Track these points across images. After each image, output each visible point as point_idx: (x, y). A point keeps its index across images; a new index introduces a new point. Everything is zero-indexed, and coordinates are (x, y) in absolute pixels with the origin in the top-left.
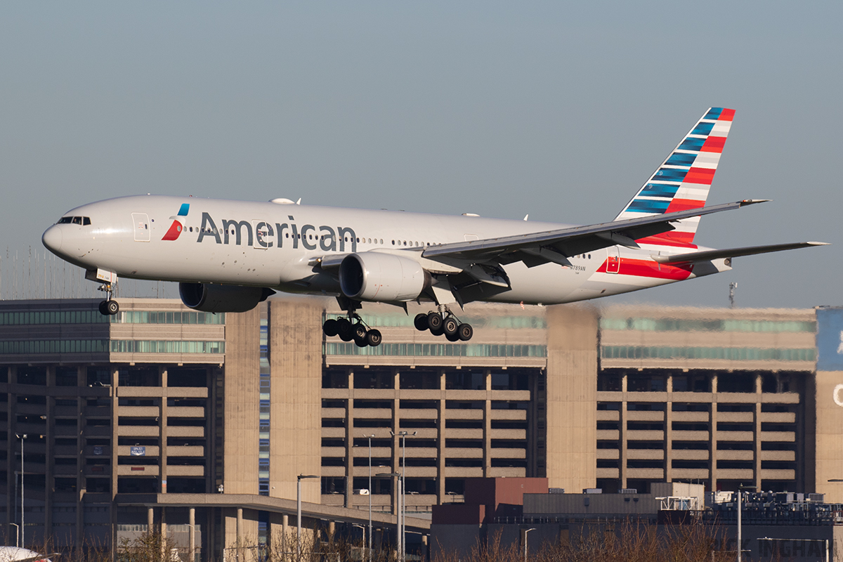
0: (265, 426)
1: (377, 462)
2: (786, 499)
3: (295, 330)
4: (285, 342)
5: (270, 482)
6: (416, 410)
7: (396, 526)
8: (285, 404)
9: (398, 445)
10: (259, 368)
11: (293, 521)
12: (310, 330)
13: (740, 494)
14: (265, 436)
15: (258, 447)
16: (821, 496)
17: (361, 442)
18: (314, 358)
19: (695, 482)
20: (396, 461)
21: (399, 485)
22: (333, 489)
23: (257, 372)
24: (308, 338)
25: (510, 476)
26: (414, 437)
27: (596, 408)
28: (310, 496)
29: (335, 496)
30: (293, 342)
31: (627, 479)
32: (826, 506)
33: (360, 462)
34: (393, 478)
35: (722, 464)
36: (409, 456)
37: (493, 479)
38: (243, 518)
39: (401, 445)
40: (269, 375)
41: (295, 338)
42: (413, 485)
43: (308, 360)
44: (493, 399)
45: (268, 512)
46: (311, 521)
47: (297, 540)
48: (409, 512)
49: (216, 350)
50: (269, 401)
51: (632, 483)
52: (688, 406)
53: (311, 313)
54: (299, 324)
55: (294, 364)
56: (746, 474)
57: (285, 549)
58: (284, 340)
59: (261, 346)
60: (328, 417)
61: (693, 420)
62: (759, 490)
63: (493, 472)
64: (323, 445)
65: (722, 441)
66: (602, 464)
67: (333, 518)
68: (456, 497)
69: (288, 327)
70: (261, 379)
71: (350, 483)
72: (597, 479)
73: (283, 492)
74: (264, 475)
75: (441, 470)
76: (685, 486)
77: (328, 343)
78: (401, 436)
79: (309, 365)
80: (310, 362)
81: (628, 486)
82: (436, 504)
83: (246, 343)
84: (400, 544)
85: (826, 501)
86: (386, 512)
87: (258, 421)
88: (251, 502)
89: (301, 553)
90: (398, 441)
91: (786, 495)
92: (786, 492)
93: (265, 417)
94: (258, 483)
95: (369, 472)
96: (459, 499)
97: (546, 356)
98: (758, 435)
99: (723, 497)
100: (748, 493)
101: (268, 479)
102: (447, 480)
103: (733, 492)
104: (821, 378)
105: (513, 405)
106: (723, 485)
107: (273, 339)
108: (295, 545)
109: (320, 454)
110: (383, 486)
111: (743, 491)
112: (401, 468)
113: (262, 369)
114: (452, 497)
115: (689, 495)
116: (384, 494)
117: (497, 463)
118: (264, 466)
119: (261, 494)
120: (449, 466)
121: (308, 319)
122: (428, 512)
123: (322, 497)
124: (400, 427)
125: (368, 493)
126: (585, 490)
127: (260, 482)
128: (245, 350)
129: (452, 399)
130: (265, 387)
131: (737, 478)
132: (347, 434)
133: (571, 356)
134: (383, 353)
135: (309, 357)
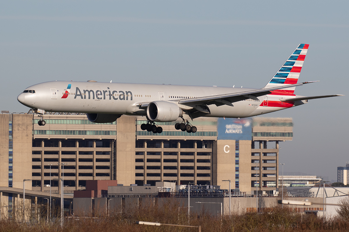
0: (11, 161)
1: (53, 174)
2: (206, 188)
3: (22, 125)
4: (18, 130)
5: (13, 182)
6: (68, 155)
7: (60, 198)
8: (18, 153)
9: (61, 168)
10: (9, 139)
11: (21, 196)
12: (28, 125)
13: (189, 186)
14: (11, 165)
15: (8, 169)
16: (219, 187)
17: (47, 167)
18: (29, 136)
19: (172, 181)
20: (60, 174)
21: (61, 183)
22: (36, 184)
23: (8, 141)
24: (27, 128)
25: (103, 179)
26: (67, 165)
27: (135, 154)
28: (28, 187)
29: (37, 187)
30: (21, 130)
31: (147, 180)
32: (221, 190)
33: (47, 174)
34: (59, 180)
35: (182, 175)
36: (65, 172)
37: (97, 181)
38: (3, 195)
39: (62, 168)
40: (12, 142)
41: (22, 128)
42: (66, 183)
43: (27, 136)
44: (96, 151)
45: (12, 193)
46: (28, 196)
47: (23, 203)
48: (65, 193)
50: (12, 152)
51: (149, 182)
53: (28, 119)
54: (24, 123)
55: (22, 138)
56: (191, 178)
57: (18, 207)
58: (18, 129)
59: (9, 131)
60: (34, 158)
61: (171, 158)
62: (196, 184)
63: (97, 178)
64: (33, 168)
65: (182, 166)
66: (137, 175)
67: (37, 195)
68: (83, 187)
69: (19, 124)
70: (9, 143)
71: (43, 182)
72: (136, 180)
73: (17, 186)
74: (11, 180)
75: (77, 177)
76: (169, 183)
77: (35, 130)
78: (62, 165)
79: (27, 138)
80: (28, 137)
81: (147, 183)
82: (75, 190)
83: (4, 130)
84: (62, 205)
85: (221, 188)
86: (56, 193)
87: (8, 159)
88: (6, 190)
89: (25, 208)
90: (61, 167)
91: (206, 186)
92: (206, 185)
93: (11, 158)
94: (8, 182)
95: (50, 178)
96: (84, 188)
97: (116, 135)
98: (196, 164)
99: (183, 187)
100: (192, 185)
101: (12, 181)
102: (79, 181)
103: (186, 185)
104: (219, 142)
105: (104, 153)
106: (183, 183)
107: (14, 128)
108: (22, 205)
109: (32, 172)
110: (55, 183)
111: (190, 185)
112: (62, 177)
113: (10, 140)
114: (81, 187)
115: (170, 187)
116: (56, 186)
117: (98, 175)
118: (11, 176)
119: (9, 186)
120: (80, 176)
121: (27, 121)
122: (72, 193)
123: (32, 188)
124: (62, 161)
125: (50, 186)
126: (131, 185)
127: (9, 182)
128: (4, 133)
129: (81, 151)
130: (11, 147)
131: (188, 180)
132: (42, 164)
133: (126, 135)
134: (56, 134)
135: (27, 135)
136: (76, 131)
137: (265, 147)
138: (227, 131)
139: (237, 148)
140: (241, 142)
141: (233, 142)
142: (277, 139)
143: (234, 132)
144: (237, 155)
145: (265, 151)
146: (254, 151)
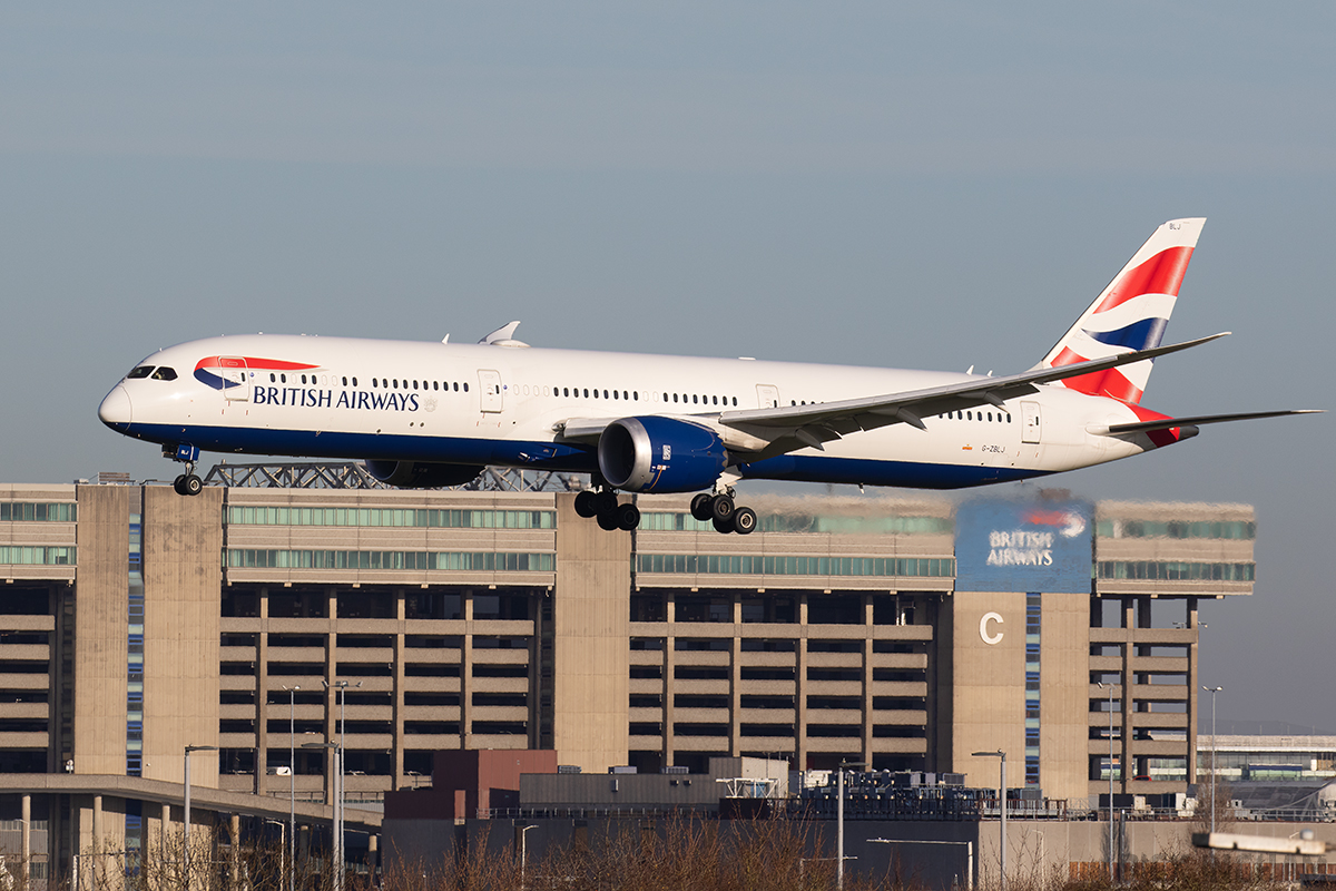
0: (136, 674)
1: (302, 726)
2: (909, 781)
3: (181, 530)
4: (167, 548)
5: (144, 757)
6: (362, 649)
7: (331, 821)
8: (165, 641)
9: (335, 702)
10: (127, 587)
11: (177, 815)
12: (204, 531)
13: (841, 773)
14: (136, 688)
15: (125, 705)
16: (961, 777)
17: (278, 697)
18: (209, 571)
19: (775, 756)
20: (332, 725)
21: (335, 761)
22: (237, 766)
23: (125, 593)
24: (201, 541)
25: (500, 747)
26: (357, 689)
27: (628, 647)
28: (203, 776)
29: (241, 777)
30: (177, 548)
31: (675, 752)
32: (968, 792)
33: (277, 726)
34: (326, 750)
35: (816, 731)
36: (351, 719)
37: (475, 752)
38: (103, 809)
39: (338, 702)
40: (143, 597)
41: (180, 542)
42: (357, 762)
43: (201, 574)
44: (475, 633)
45: (140, 802)
46: (204, 813)
47: (183, 842)
48: (350, 801)
49: (63, 560)
50: (142, 636)
51: (681, 757)
52: (765, 643)
53: (205, 505)
54: (188, 522)
55: (180, 581)
56: (851, 745)
57: (165, 856)
58: (165, 545)
59: (131, 554)
60: (229, 660)
61: (772, 665)
62: (869, 769)
63: (475, 742)
64: (222, 702)
65: (815, 696)
66: (636, 729)
67: (236, 810)
68: (419, 778)
69: (170, 525)
70: (130, 603)
71: (263, 757)
72: (630, 752)
73: (162, 770)
74: (134, 746)
75: (398, 738)
76: (763, 761)
77: (230, 550)
78: (339, 689)
79: (201, 583)
80: (204, 578)
81: (676, 763)
82: (390, 789)
83: (108, 550)
84: (337, 849)
85: (968, 784)
86: (315, 801)
88: (115, 787)
89: (190, 860)
90: (334, 696)
91: (909, 775)
92: (908, 771)
93: (136, 659)
94: (125, 758)
95: (291, 741)
96: (425, 781)
97: (554, 570)
98: (868, 687)
99: (816, 779)
100: (853, 773)
101: (140, 752)
102: (408, 753)
103: (830, 772)
104: (963, 602)
105: (506, 642)
106: (816, 761)
107: (148, 543)
108: (180, 848)
109: (218, 715)
110: (311, 762)
111: (846, 770)
112: (338, 736)
113: (132, 589)
114: (414, 778)
115: (766, 780)
116: (313, 774)
117: (481, 728)
118: (135, 733)
119: (130, 773)
120: (412, 733)
121: (201, 514)
122: (378, 801)
123: (221, 779)
124: (338, 674)
125: (289, 773)
126: (611, 769)
127: (129, 757)
128: (107, 560)
129: (415, 633)
130: (136, 615)
131: (837, 750)
132: (258, 685)
133: (592, 570)
134: (313, 565)
135: (201, 571)
136: (396, 553)
137: (1144, 621)
138: (992, 558)
139: (1033, 625)
140: (1047, 600)
141: (1018, 601)
142: (1192, 588)
143: (1021, 559)
144: (1033, 654)
145: (1144, 636)
146: (1100, 635)
